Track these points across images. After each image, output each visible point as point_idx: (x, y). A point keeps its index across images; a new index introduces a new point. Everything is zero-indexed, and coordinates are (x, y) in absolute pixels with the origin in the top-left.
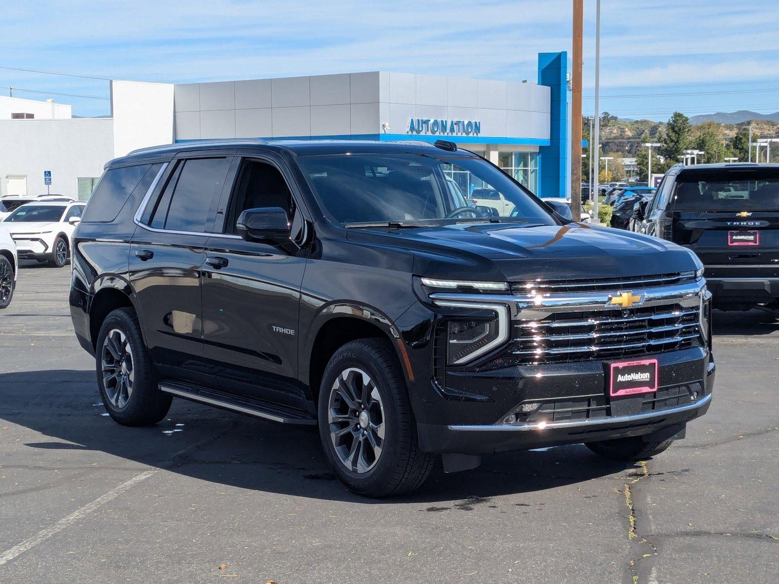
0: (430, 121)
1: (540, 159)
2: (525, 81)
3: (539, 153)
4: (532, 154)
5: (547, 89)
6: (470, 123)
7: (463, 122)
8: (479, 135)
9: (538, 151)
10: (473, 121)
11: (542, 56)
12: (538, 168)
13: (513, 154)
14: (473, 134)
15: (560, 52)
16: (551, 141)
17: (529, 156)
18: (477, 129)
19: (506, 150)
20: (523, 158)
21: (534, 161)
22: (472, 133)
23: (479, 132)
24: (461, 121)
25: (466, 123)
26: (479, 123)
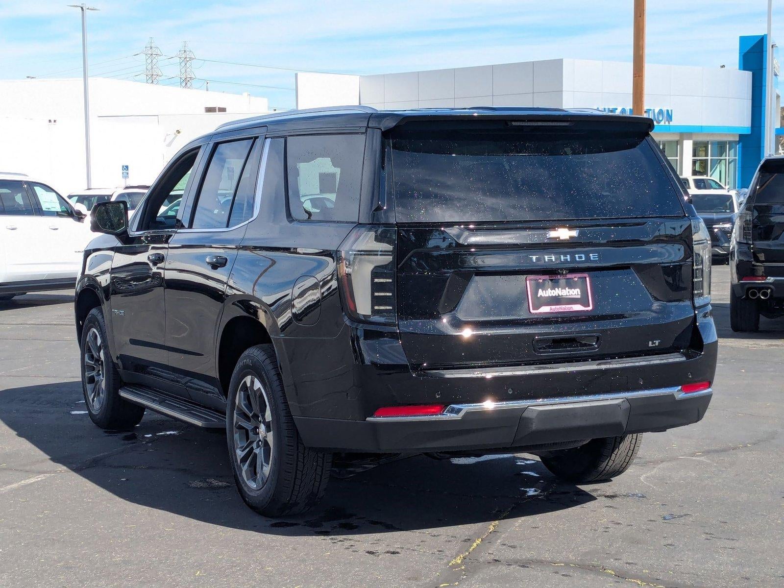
0: (617, 109)
1: (741, 149)
2: (723, 66)
3: (739, 142)
4: (730, 143)
5: (748, 75)
6: (661, 112)
7: (654, 110)
8: (671, 123)
9: (738, 140)
10: (664, 109)
11: (742, 39)
12: (737, 158)
13: (709, 143)
14: (665, 123)
15: (763, 34)
16: (751, 129)
17: (728, 146)
18: (669, 117)
19: (701, 139)
20: (721, 147)
21: (733, 150)
22: (663, 121)
23: (671, 120)
24: (651, 108)
25: (656, 111)
26: (672, 110)
